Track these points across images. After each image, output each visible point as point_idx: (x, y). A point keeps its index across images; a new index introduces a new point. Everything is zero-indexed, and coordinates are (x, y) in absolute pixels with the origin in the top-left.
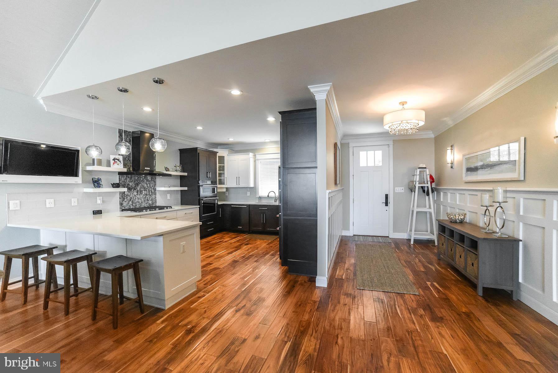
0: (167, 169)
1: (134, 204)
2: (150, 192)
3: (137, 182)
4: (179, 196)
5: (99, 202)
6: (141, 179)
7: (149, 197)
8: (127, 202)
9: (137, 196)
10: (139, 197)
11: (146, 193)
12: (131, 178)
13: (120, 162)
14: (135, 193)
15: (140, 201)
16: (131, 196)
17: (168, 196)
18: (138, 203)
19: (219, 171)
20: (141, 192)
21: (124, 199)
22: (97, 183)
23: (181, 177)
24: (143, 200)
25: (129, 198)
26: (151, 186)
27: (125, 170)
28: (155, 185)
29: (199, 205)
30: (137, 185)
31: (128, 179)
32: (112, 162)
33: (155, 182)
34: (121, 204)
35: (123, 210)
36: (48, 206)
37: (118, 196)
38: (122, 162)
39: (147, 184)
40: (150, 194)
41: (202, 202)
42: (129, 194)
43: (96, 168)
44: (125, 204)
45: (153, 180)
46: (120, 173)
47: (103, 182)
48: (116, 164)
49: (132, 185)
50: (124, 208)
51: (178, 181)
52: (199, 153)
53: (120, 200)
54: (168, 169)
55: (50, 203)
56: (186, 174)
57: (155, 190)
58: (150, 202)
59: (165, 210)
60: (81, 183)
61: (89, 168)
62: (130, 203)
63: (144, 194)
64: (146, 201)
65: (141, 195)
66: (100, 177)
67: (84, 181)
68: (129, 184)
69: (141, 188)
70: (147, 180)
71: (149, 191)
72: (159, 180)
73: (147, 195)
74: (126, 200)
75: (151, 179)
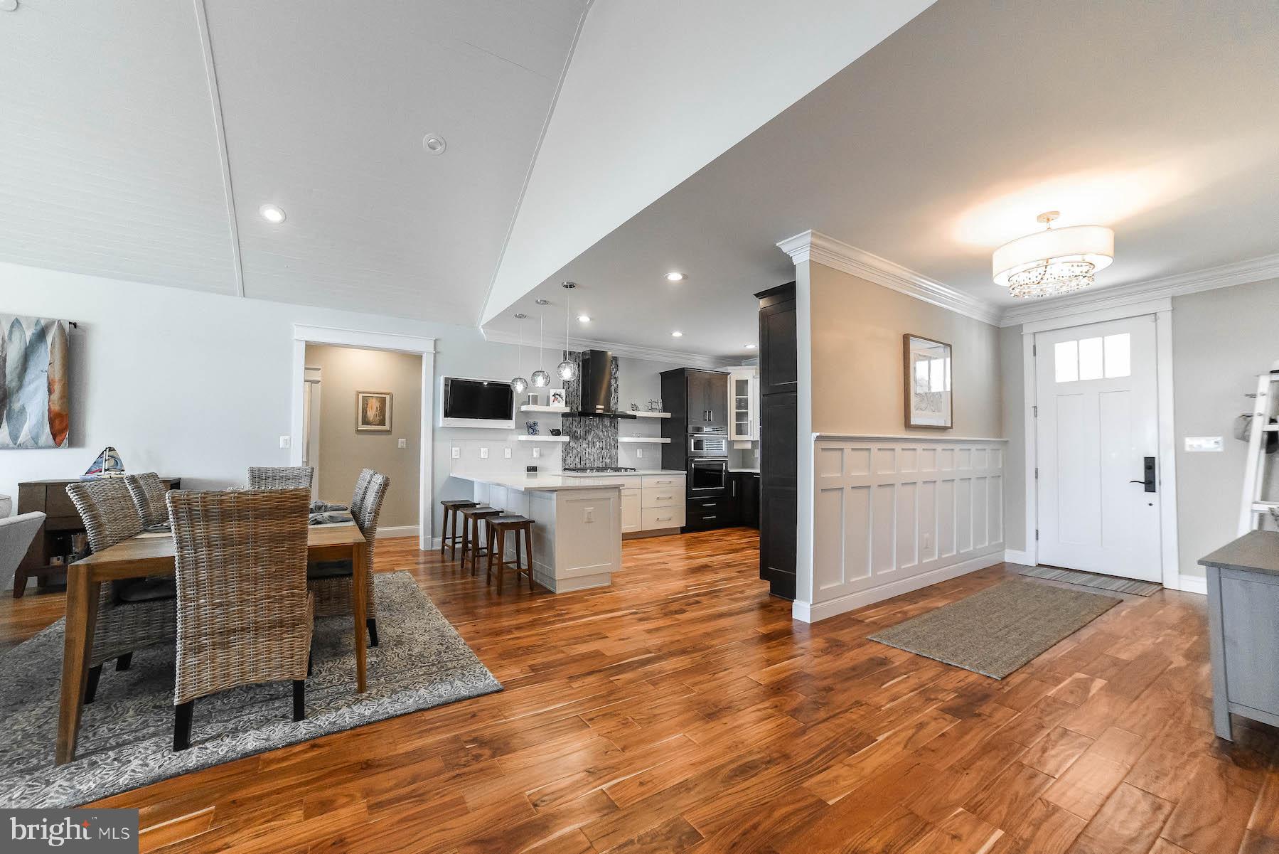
0: (634, 407)
1: (582, 462)
2: (609, 444)
3: (588, 428)
4: (659, 455)
5: (536, 454)
6: (595, 424)
7: (606, 453)
8: (573, 458)
9: (587, 449)
10: (590, 452)
11: (601, 446)
12: (579, 422)
13: (562, 398)
14: (585, 446)
15: (592, 457)
16: (578, 449)
17: (639, 453)
18: (588, 462)
19: (737, 408)
20: (594, 443)
21: (568, 453)
22: (532, 429)
23: (663, 420)
24: (596, 456)
25: (575, 452)
26: (610, 435)
27: (567, 410)
28: (616, 433)
29: (687, 470)
30: (587, 432)
31: (575, 424)
32: (552, 398)
33: (616, 429)
34: (564, 460)
35: (565, 469)
36: (482, 456)
37: (559, 449)
38: (564, 398)
39: (603, 432)
40: (609, 448)
41: (693, 465)
42: (576, 446)
43: (531, 408)
44: (569, 461)
45: (613, 425)
46: (564, 415)
47: (539, 428)
48: (556, 402)
49: (580, 432)
50: (567, 467)
51: (657, 428)
52: (687, 377)
53: (563, 454)
54: (637, 407)
55: (484, 452)
56: (668, 415)
57: (617, 442)
58: (608, 461)
59: (623, 473)
60: (514, 428)
61: (524, 408)
62: (577, 460)
63: (598, 447)
64: (601, 459)
65: (593, 448)
66: (537, 421)
67: (518, 427)
68: (576, 431)
69: (594, 437)
70: (605, 426)
71: (606, 444)
72: (622, 424)
73: (602, 448)
74: (571, 455)
75: (611, 423)
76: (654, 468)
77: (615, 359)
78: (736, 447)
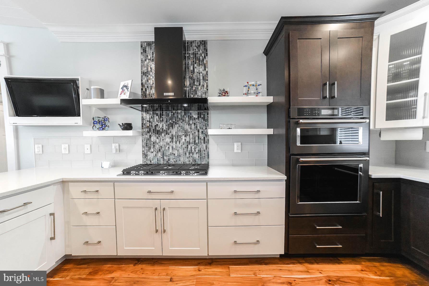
1: (165, 158)
2: (197, 138)
3: (171, 121)
4: (263, 148)
5: (114, 150)
6: (180, 116)
7: (193, 147)
8: (155, 153)
9: (171, 144)
10: (174, 147)
11: (188, 139)
12: (161, 115)
14: (168, 140)
15: (176, 152)
16: (161, 144)
17: (236, 147)
18: (172, 157)
20: (178, 137)
21: (150, 148)
22: (103, 124)
23: (270, 107)
24: (181, 151)
25: (157, 146)
26: (198, 128)
28: (207, 126)
30: (171, 126)
31: (156, 118)
33: (207, 120)
34: (145, 156)
36: (63, 152)
37: (139, 144)
39: (189, 124)
40: (197, 141)
42: (158, 141)
44: (151, 156)
45: (203, 116)
47: (110, 122)
49: (163, 126)
51: (264, 117)
53: (144, 150)
54: (226, 92)
57: (207, 135)
58: (196, 156)
60: (84, 124)
62: (159, 155)
63: (183, 140)
64: (188, 154)
65: (178, 143)
66: (106, 115)
67: (87, 123)
68: (157, 125)
69: (178, 131)
70: (190, 118)
71: (194, 138)
72: (214, 115)
73: (189, 143)
74: (152, 150)
75: (199, 115)
76: (256, 164)
77: (204, 43)
78: (385, 137)
